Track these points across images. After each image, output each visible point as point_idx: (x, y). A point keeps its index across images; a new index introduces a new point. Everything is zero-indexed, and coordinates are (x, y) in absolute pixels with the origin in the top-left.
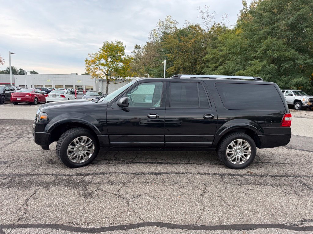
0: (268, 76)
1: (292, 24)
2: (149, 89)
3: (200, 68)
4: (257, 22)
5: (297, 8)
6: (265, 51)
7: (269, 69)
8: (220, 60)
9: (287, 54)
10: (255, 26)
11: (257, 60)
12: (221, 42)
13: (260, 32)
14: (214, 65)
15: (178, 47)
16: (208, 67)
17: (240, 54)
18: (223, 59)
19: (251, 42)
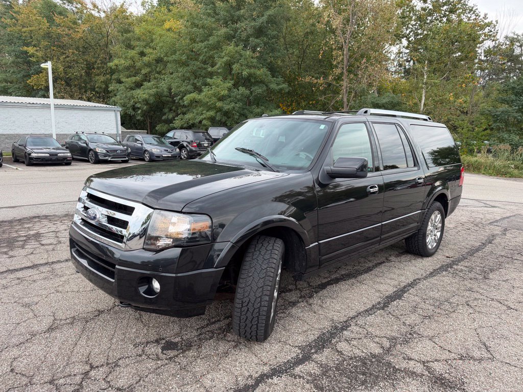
0: (237, 105)
1: (260, 27)
2: (14, 122)
3: (101, 82)
4: (209, 15)
5: (265, 4)
6: (229, 65)
7: (239, 95)
8: (143, 72)
9: (258, 73)
10: (209, 22)
11: (219, 78)
12: (139, 39)
13: (219, 33)
14: (134, 79)
15: (48, 36)
16: (120, 82)
17: (185, 64)
18: (148, 70)
19: (205, 48)
